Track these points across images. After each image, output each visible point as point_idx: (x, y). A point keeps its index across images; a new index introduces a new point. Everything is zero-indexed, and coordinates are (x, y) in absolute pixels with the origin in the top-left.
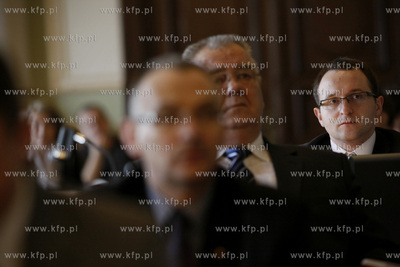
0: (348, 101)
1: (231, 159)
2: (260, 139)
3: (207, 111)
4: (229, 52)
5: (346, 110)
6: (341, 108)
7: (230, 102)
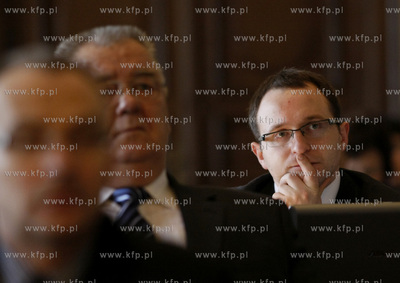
0: (303, 133)
1: (120, 204)
2: (163, 179)
3: (86, 136)
4: (122, 51)
5: (300, 147)
6: (294, 144)
7: (122, 123)
